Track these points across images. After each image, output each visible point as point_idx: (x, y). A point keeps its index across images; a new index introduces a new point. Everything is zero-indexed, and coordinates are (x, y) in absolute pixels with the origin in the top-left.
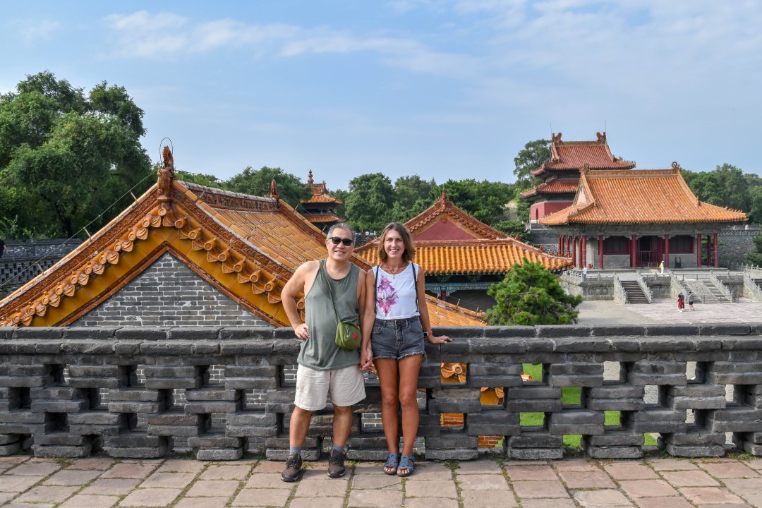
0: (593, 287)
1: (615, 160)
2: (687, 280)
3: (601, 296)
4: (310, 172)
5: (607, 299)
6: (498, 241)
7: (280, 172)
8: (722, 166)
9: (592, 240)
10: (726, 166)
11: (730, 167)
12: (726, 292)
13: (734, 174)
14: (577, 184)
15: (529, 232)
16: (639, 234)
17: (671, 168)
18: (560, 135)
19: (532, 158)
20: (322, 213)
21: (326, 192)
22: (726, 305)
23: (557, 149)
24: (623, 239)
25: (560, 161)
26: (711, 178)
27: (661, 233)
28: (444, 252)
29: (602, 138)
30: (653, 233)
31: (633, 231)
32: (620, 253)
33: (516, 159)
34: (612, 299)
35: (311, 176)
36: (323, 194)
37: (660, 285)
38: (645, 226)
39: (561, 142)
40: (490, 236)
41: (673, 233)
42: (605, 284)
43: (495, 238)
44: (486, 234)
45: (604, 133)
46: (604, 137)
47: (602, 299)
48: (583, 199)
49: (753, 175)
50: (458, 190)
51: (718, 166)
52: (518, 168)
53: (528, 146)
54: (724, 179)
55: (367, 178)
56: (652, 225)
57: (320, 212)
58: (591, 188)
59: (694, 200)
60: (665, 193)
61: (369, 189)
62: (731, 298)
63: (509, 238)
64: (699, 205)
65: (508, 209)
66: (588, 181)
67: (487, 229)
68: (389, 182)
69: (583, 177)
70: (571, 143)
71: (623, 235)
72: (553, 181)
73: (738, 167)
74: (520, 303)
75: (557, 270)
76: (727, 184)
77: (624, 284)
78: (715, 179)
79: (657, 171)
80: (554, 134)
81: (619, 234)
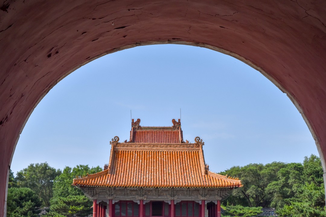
8: (309, 157)
16: (146, 199)
17: (194, 142)
18: (139, 120)
23: (135, 132)
27: (167, 198)
29: (177, 124)
30: (159, 199)
31: (141, 196)
38: (151, 190)
39: (139, 127)
41: (178, 199)
45: (179, 120)
46: (179, 123)
51: (306, 158)
58: (115, 159)
59: (203, 169)
66: (116, 152)
69: (112, 149)
70: (149, 128)
71: (132, 199)
80: (133, 120)
81: (128, 198)
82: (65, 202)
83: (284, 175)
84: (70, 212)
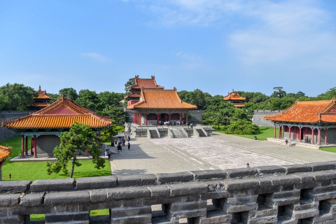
0: (140, 132)
1: (157, 86)
2: (174, 129)
3: (142, 136)
4: (40, 86)
5: (145, 137)
6: (85, 115)
7: (23, 86)
8: (196, 90)
9: (143, 115)
10: (197, 90)
11: (198, 90)
12: (186, 134)
13: (200, 93)
14: (139, 94)
15: (125, 111)
16: (160, 113)
17: (173, 89)
18: (138, 76)
19: (131, 84)
20: (44, 103)
21: (46, 94)
22: (185, 138)
23: (137, 81)
24: (154, 114)
25: (137, 85)
26: (192, 94)
27: (168, 113)
28: (62, 119)
29: (153, 78)
30: (165, 113)
31: (158, 112)
32: (154, 120)
33: (125, 85)
34: (147, 137)
35: (40, 88)
36: (44, 95)
37: (164, 132)
38: (162, 110)
39: (138, 79)
40: (82, 113)
41: (172, 113)
42: (144, 131)
43: (84, 114)
44: (80, 112)
45: (154, 76)
46: (154, 77)
47: (143, 137)
48: (142, 100)
49: (207, 93)
50: (91, 95)
52: (126, 88)
53: (130, 80)
54: (196, 94)
55: (66, 90)
56: (165, 109)
57: (43, 102)
58: (144, 96)
59: (180, 101)
60: (170, 98)
61: (66, 94)
62: (187, 136)
63: (90, 114)
64: (182, 102)
65: (121, 103)
66: (143, 93)
67: (80, 110)
68: (75, 91)
69: (142, 92)
70: (142, 79)
72: (135, 93)
73: (201, 90)
74: (70, 141)
75: (106, 126)
76: (197, 96)
77: (150, 131)
78: (194, 94)
79: (168, 90)
80: (136, 76)
81: (153, 113)
82: (114, 110)
83: (187, 97)
84: (117, 114)
